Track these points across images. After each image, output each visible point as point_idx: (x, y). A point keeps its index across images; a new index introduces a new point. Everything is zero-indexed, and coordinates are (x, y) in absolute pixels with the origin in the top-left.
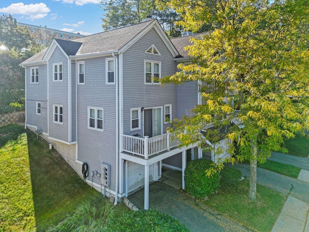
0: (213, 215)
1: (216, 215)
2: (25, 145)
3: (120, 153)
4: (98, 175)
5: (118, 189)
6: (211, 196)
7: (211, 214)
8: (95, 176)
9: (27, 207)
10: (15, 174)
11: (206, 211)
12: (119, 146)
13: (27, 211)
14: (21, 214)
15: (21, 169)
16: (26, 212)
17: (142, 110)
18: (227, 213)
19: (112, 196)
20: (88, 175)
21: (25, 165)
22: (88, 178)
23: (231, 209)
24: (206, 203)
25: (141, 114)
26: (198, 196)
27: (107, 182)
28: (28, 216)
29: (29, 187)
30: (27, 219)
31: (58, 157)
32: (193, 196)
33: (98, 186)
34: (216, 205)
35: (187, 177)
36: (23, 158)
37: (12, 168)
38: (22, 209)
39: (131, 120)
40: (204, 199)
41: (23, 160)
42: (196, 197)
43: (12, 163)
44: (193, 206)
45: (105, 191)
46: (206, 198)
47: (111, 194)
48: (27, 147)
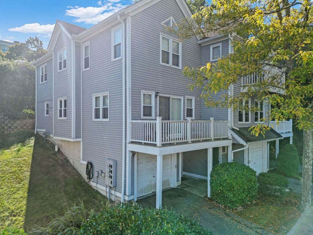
0: (251, 228)
1: (255, 228)
2: (31, 147)
3: (127, 144)
4: (103, 175)
5: (125, 190)
6: (245, 206)
7: (248, 227)
8: (100, 176)
9: (16, 206)
10: (11, 173)
11: (240, 223)
12: (126, 136)
13: (15, 211)
14: (7, 214)
15: (19, 169)
16: (13, 212)
17: (156, 96)
18: (271, 227)
19: (118, 199)
20: (92, 177)
21: (25, 164)
22: (92, 180)
23: (276, 222)
24: (240, 214)
25: (156, 101)
26: (230, 205)
27: (111, 181)
28: (15, 216)
29: (24, 186)
30: (12, 219)
31: (64, 159)
32: (222, 205)
33: (102, 189)
34: (254, 217)
35: (214, 181)
36: (25, 158)
37: (10, 167)
38: (9, 208)
39: (142, 105)
40: (236, 209)
41: (24, 160)
42: (225, 207)
43: (12, 162)
44: (223, 216)
45: (110, 194)
46: (240, 208)
47: (116, 197)
48: (32, 149)
